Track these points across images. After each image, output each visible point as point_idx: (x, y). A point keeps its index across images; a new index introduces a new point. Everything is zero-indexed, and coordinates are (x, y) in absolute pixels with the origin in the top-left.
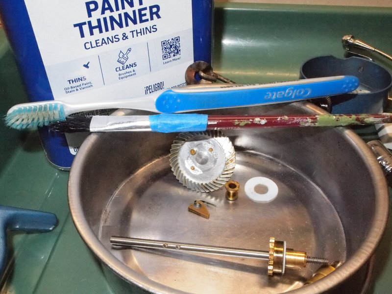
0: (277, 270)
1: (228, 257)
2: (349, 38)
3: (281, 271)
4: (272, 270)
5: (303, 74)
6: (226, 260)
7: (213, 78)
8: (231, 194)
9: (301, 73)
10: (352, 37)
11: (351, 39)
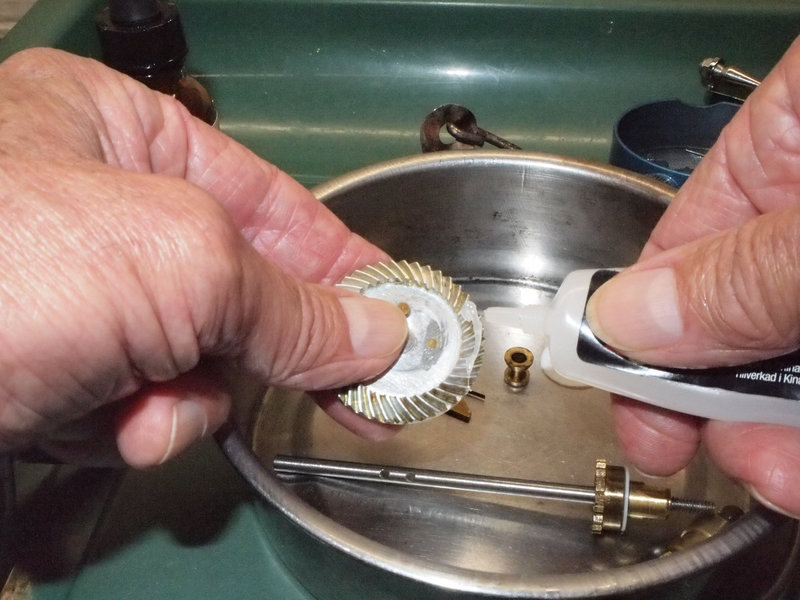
0: (610, 525)
1: (510, 498)
2: (714, 64)
3: (618, 526)
4: (602, 524)
5: (618, 138)
6: (506, 503)
7: (478, 138)
8: (516, 375)
9: (614, 135)
10: (721, 62)
11: (719, 66)
